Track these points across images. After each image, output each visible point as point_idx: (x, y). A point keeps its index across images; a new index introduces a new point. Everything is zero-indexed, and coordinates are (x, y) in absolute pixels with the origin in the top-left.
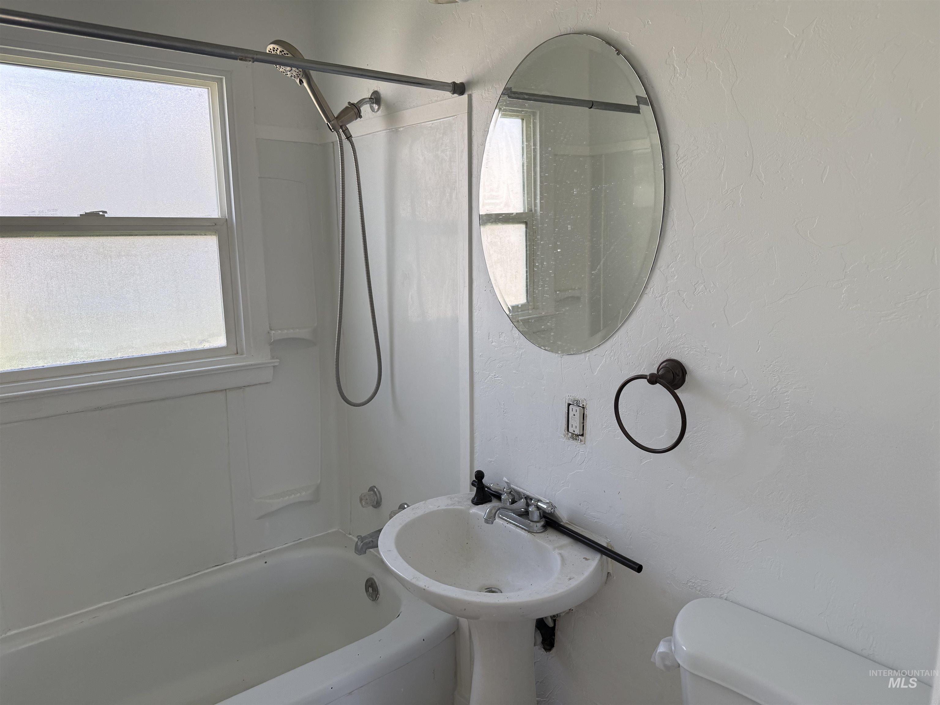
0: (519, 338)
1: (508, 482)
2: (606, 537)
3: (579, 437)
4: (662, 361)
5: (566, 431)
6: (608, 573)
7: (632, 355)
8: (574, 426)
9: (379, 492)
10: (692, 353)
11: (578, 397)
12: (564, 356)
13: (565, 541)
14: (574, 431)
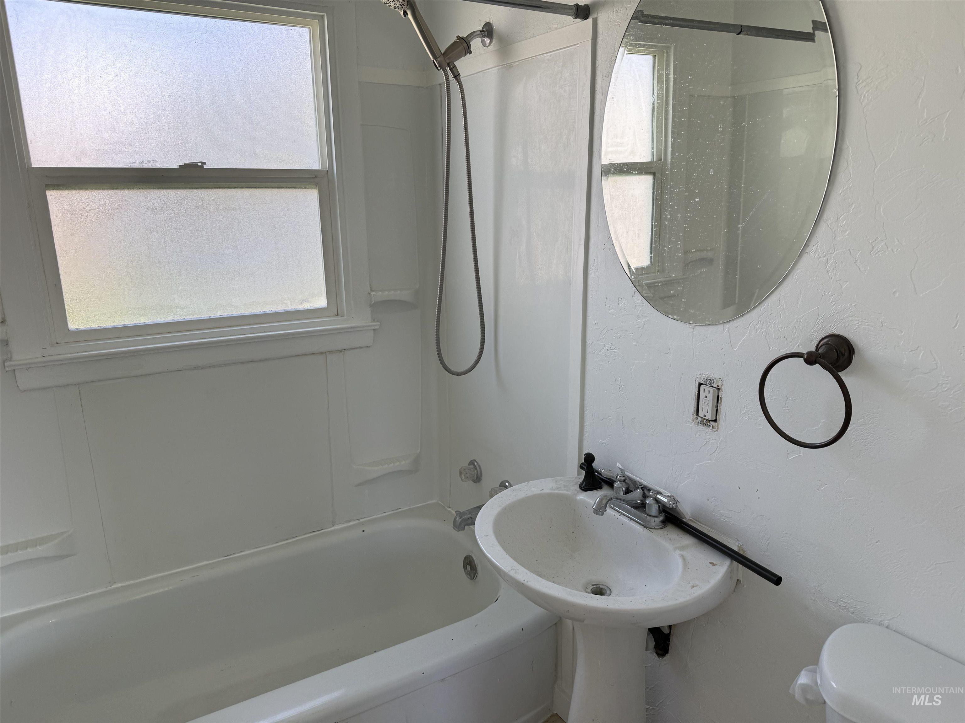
0: (642, 304)
1: (622, 468)
2: (738, 540)
3: (711, 422)
4: (823, 336)
5: (695, 414)
6: (738, 580)
7: (785, 328)
8: (705, 410)
9: (479, 466)
10: (863, 328)
11: (712, 377)
12: (697, 327)
13: (688, 540)
14: (705, 416)
